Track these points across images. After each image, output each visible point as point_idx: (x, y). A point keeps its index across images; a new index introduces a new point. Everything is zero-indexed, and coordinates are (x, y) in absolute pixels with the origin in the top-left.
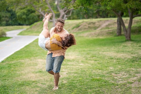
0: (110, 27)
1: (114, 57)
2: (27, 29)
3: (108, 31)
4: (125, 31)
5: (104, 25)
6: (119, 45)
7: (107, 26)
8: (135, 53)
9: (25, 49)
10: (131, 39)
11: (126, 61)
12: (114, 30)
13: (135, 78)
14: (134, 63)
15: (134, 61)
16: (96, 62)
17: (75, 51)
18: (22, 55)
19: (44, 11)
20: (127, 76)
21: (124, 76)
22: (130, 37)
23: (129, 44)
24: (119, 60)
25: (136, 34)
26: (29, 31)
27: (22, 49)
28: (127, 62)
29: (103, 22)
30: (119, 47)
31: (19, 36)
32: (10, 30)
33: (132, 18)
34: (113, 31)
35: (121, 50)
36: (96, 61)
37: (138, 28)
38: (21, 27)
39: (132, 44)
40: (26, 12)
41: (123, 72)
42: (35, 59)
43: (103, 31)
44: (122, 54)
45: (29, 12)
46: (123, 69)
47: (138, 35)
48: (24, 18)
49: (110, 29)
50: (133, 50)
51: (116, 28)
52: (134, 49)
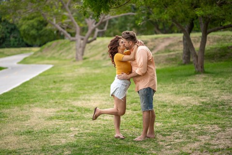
0: (172, 49)
1: (169, 103)
2: (35, 53)
3: (169, 55)
4: (195, 56)
5: (162, 46)
6: (183, 81)
7: (166, 47)
8: (206, 96)
9: (20, 88)
10: (204, 70)
11: (188, 111)
12: (178, 53)
13: (196, 145)
14: (202, 114)
15: (203, 110)
16: (135, 112)
17: (104, 92)
18: (10, 100)
19: (60, 22)
20: (182, 140)
21: (177, 141)
22: (202, 67)
23: (200, 79)
24: (178, 109)
25: (215, 61)
26: (38, 57)
27: (14, 89)
28: (190, 112)
29: (161, 41)
30: (181, 84)
31: (21, 65)
32: (9, 55)
33: (206, 34)
34: (176, 55)
35: (183, 89)
36: (135, 110)
37: (219, 50)
38: (28, 49)
39: (205, 78)
40: (36, 24)
41: (178, 133)
42: (30, 107)
43: (160, 56)
44: (184, 98)
45: (42, 25)
46: (178, 125)
47: (219, 63)
48: (33, 35)
49: (172, 53)
50: (203, 90)
51: (182, 52)
52: (206, 89)
